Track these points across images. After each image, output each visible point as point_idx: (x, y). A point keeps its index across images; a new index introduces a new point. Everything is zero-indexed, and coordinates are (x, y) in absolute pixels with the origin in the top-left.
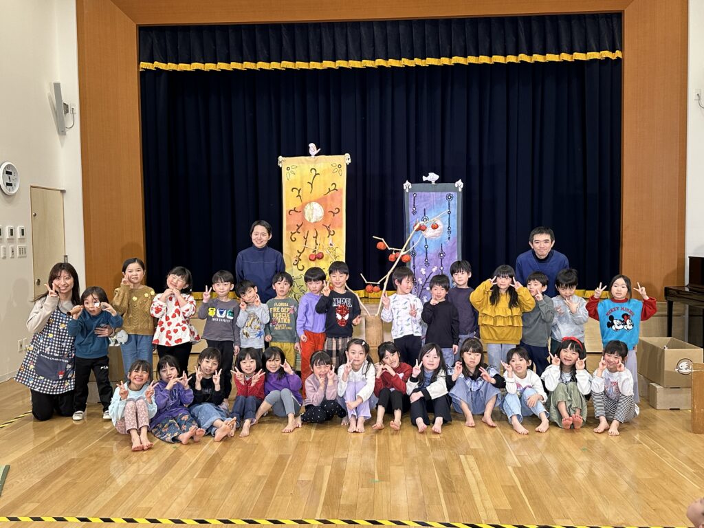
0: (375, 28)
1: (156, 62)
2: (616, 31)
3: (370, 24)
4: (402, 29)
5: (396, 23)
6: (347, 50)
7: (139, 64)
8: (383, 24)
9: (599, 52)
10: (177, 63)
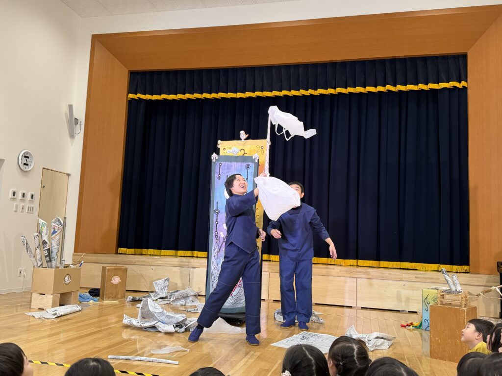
0: (282, 70)
1: (138, 94)
2: (461, 68)
3: (279, 67)
4: (301, 70)
5: (297, 66)
6: (263, 85)
7: (128, 95)
8: (288, 67)
9: (449, 83)
10: (152, 95)
